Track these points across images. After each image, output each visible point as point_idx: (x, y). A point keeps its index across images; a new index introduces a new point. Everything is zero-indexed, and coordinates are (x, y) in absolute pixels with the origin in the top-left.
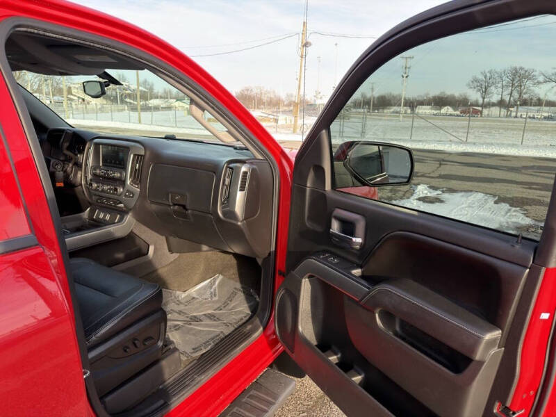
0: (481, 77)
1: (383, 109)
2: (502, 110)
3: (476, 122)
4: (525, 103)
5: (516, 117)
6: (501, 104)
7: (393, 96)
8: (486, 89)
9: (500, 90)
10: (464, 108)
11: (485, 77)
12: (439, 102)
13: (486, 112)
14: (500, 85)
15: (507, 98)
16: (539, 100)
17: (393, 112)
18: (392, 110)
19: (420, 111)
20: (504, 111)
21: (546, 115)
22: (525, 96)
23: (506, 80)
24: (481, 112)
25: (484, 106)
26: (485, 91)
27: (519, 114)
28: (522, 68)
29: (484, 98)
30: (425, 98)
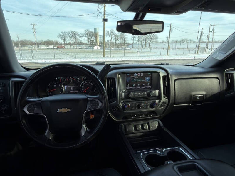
1: (24, 46)
2: (71, 46)
3: (63, 51)
4: (78, 44)
5: (76, 48)
6: (70, 44)
7: (27, 41)
8: (64, 38)
9: (69, 39)
10: (58, 46)
11: (63, 34)
12: (48, 43)
13: (66, 47)
14: (69, 37)
15: (72, 42)
16: (81, 42)
17: (29, 48)
18: (28, 47)
19: (41, 47)
20: (72, 47)
21: (85, 47)
22: (78, 41)
23: (70, 36)
24: (65, 47)
25: (65, 44)
26: (64, 40)
27: (77, 47)
28: (74, 31)
29: (64, 42)
30: (41, 42)
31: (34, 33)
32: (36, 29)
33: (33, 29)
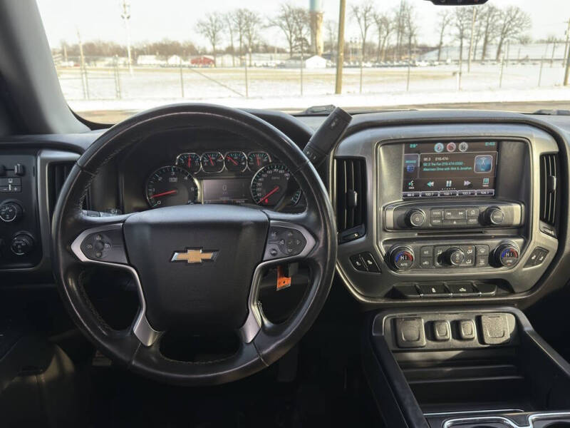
0: (207, 20)
1: (95, 60)
2: (236, 58)
3: (209, 72)
4: (256, 50)
5: (250, 66)
6: (230, 51)
7: (104, 44)
8: (214, 35)
9: (229, 35)
10: (195, 57)
11: (211, 19)
12: (164, 50)
13: (219, 60)
14: (228, 29)
15: (237, 45)
16: (265, 46)
17: (109, 65)
18: (107, 63)
19: (144, 62)
20: (237, 60)
21: (279, 62)
22: (255, 42)
23: (234, 24)
24: (214, 62)
25: (216, 53)
26: (214, 38)
27: (253, 63)
28: (246, 10)
29: (214, 45)
30: (145, 46)
31: (123, 18)
32: (129, 6)
33: (122, 6)
